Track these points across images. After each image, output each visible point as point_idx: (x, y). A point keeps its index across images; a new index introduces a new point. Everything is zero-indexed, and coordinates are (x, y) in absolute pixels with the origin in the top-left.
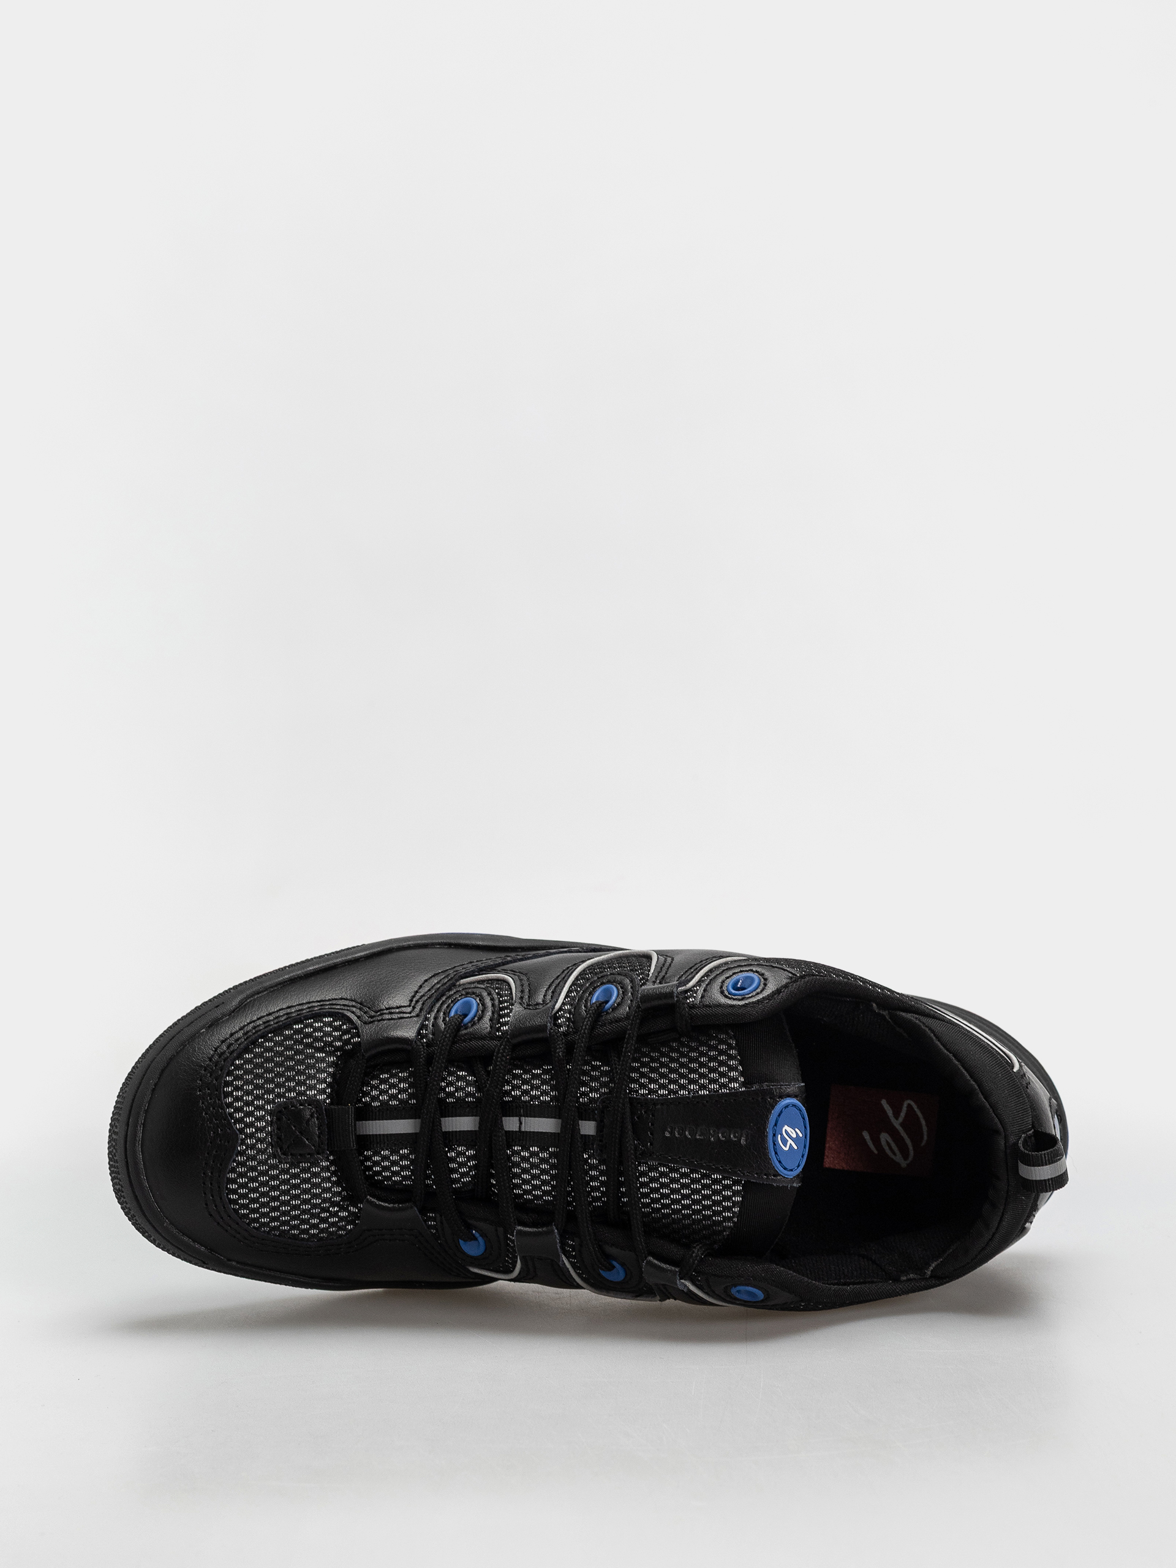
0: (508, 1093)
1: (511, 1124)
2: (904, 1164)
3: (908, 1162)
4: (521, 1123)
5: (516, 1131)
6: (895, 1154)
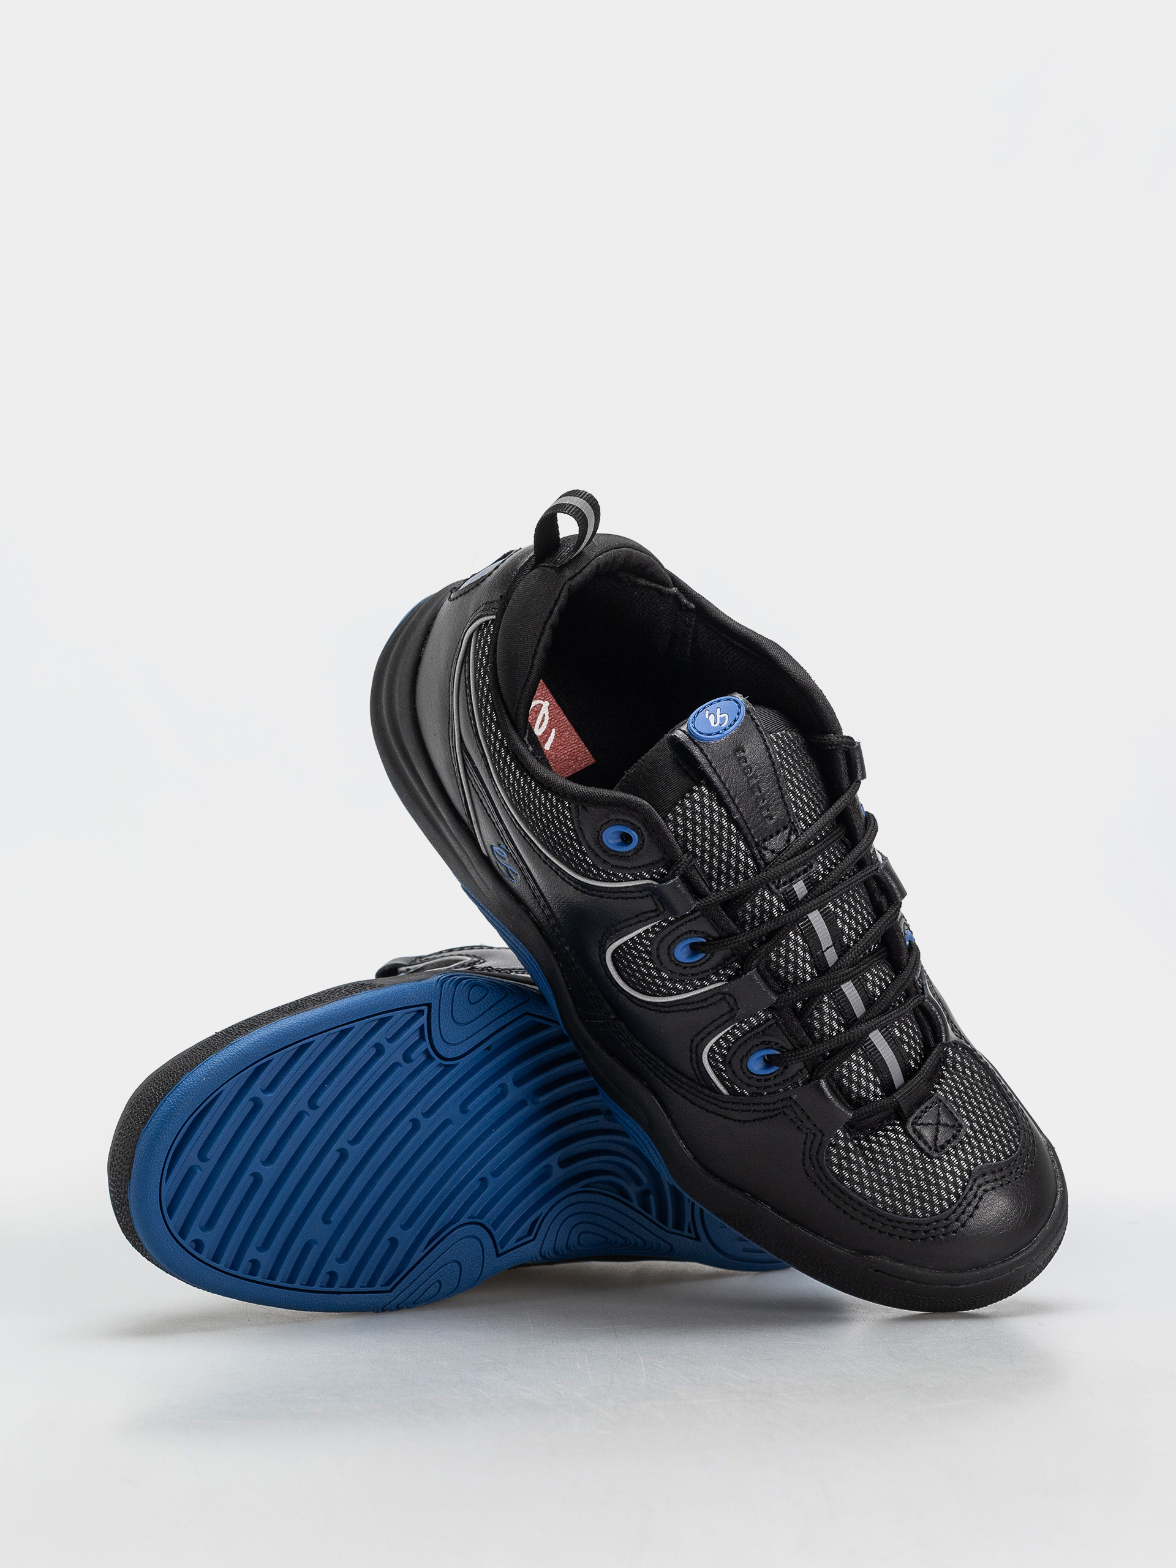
0: (812, 975)
1: (831, 956)
2: (546, 704)
3: (541, 702)
4: (828, 948)
5: (835, 947)
6: (544, 716)
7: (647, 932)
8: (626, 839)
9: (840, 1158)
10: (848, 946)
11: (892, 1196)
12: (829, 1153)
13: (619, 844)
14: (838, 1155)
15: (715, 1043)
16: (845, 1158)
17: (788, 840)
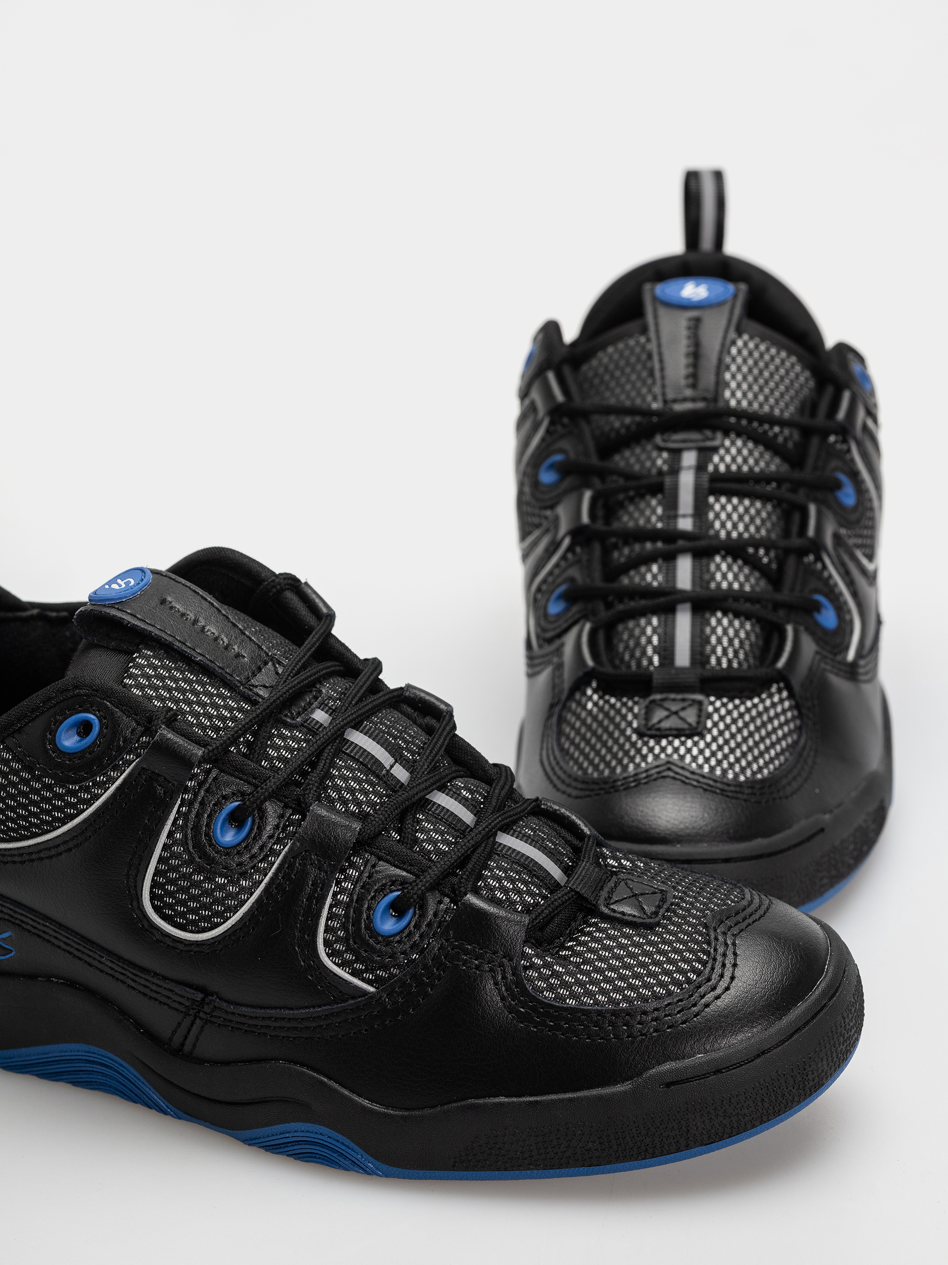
1: (401, 773)
4: (392, 766)
5: (398, 761)
7: (170, 835)
8: (85, 728)
9: (546, 979)
10: (415, 761)
11: (631, 987)
12: (530, 980)
13: (80, 741)
14: (541, 977)
15: (326, 931)
16: (551, 976)
17: (277, 673)
